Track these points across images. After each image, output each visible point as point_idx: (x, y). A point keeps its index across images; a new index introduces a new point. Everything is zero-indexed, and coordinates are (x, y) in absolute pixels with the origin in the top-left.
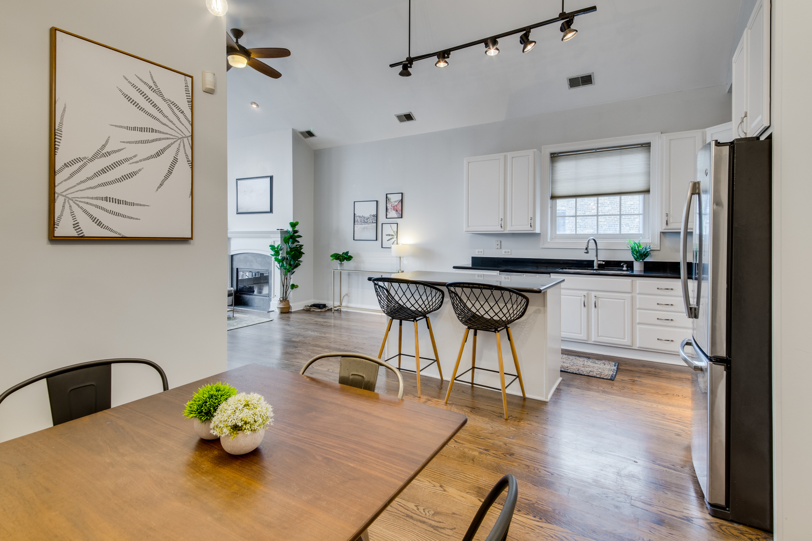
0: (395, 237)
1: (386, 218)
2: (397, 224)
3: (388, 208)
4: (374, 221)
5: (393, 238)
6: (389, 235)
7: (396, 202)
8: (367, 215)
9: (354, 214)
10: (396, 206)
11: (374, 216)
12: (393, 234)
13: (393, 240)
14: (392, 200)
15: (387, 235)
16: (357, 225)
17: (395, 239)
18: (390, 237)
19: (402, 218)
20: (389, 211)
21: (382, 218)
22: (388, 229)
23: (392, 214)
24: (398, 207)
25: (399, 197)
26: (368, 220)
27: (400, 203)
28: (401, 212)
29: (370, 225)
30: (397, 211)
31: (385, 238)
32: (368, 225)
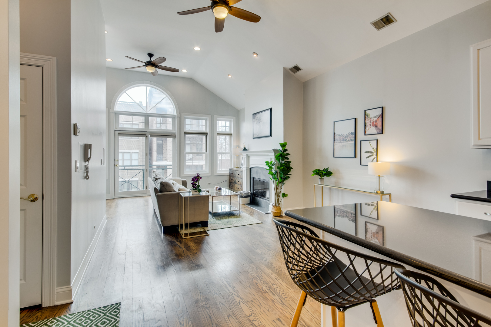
0: (375, 154)
1: (365, 135)
2: (377, 140)
3: (367, 124)
4: (352, 139)
5: (372, 155)
6: (368, 152)
7: (375, 117)
8: (345, 133)
9: (334, 133)
10: (376, 121)
11: (352, 133)
12: (372, 151)
13: (372, 158)
14: (371, 116)
15: (366, 152)
16: (337, 144)
17: (375, 156)
18: (370, 154)
19: (382, 133)
20: (368, 127)
21: (360, 135)
22: (367, 147)
23: (372, 130)
24: (377, 122)
25: (379, 111)
26: (347, 138)
27: (381, 118)
28: (381, 128)
29: (349, 143)
30: (376, 126)
31: (364, 155)
32: (347, 143)
